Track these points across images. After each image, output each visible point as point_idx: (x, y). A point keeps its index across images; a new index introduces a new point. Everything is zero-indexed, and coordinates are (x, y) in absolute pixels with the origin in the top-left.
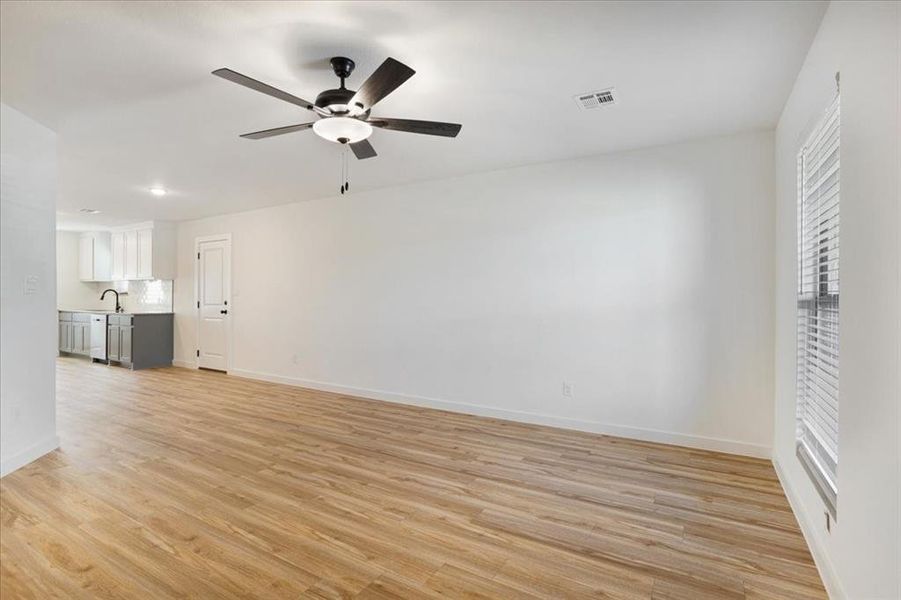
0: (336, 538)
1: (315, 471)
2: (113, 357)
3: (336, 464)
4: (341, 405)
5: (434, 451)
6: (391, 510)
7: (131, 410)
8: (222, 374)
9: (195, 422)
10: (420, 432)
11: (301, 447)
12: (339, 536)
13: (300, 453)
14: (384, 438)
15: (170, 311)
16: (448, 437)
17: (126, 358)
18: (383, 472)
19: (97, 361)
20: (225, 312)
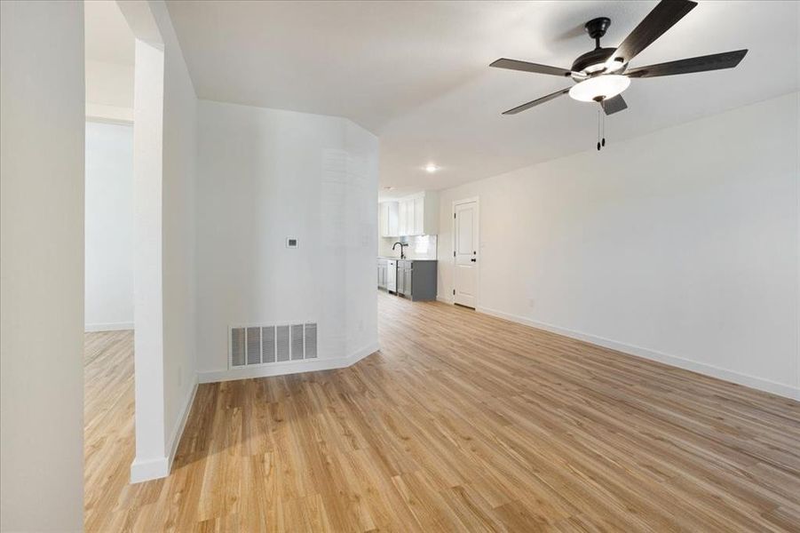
0: (592, 478)
1: (561, 407)
2: (400, 291)
3: (580, 405)
4: (577, 350)
5: (689, 415)
6: (647, 467)
7: (415, 330)
8: (471, 310)
9: (458, 347)
10: (670, 391)
11: (545, 383)
12: (594, 476)
13: (544, 388)
14: (625, 388)
15: (434, 259)
16: (708, 404)
17: (408, 293)
18: (633, 425)
19: (391, 292)
20: (474, 260)
